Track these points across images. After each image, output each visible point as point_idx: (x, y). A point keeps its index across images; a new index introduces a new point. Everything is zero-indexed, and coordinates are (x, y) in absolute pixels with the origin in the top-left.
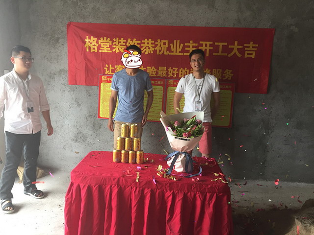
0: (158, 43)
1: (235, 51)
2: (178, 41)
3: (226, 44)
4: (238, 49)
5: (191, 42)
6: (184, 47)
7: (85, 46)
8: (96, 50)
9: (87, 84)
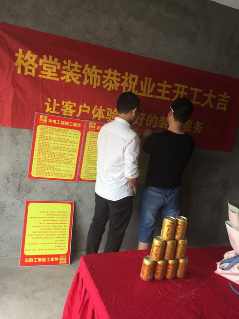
0: (126, 77)
1: (209, 100)
2: (150, 79)
3: (201, 91)
4: (212, 99)
5: (165, 82)
6: (157, 87)
7: (16, 64)
8: (33, 74)
9: (13, 126)
